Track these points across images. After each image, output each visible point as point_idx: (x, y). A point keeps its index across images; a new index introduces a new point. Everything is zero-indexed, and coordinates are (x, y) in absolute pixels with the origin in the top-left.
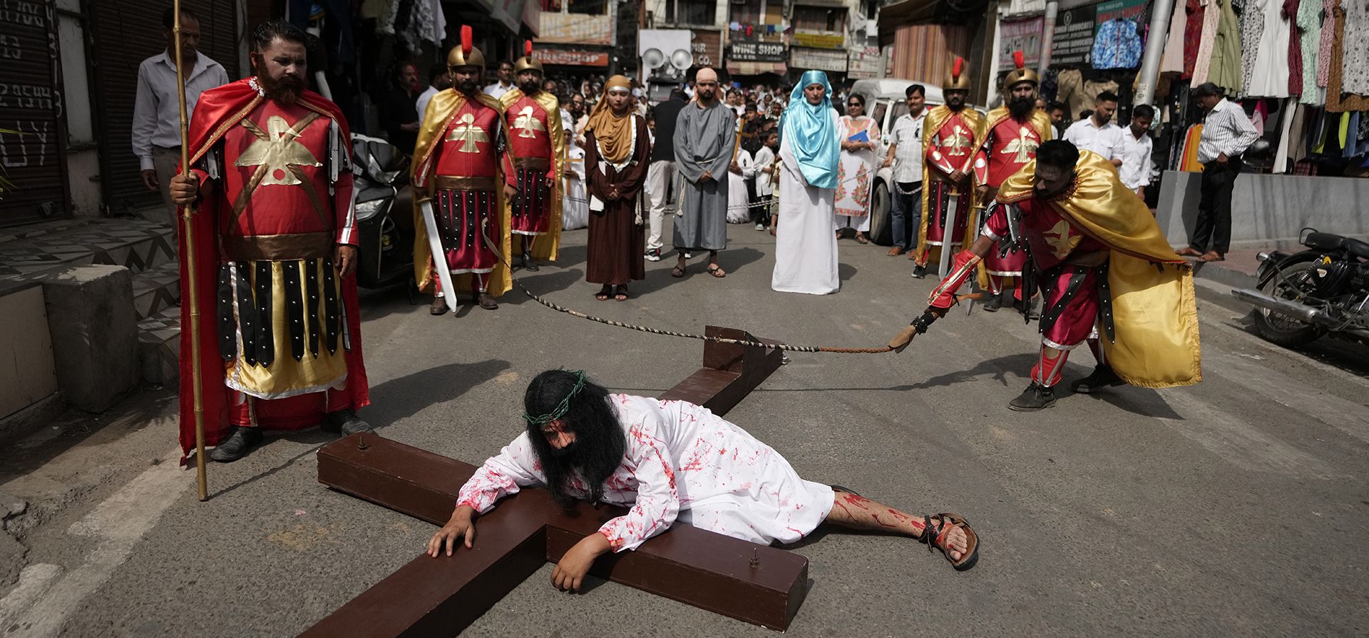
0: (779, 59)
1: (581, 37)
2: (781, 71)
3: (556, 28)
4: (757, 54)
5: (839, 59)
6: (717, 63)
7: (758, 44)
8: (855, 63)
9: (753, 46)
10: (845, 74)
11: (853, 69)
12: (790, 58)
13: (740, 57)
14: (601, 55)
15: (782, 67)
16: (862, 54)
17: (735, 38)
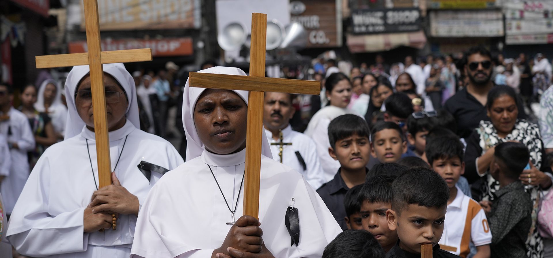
0: (415, 27)
1: (155, 20)
2: (418, 43)
3: (121, 9)
4: (386, 24)
5: (492, 20)
6: (335, 39)
7: (386, 10)
8: (514, 24)
9: (380, 14)
10: (502, 39)
11: (512, 31)
12: (429, 24)
13: (363, 29)
14: (182, 40)
15: (419, 37)
16: (522, 12)
17: (356, 7)
